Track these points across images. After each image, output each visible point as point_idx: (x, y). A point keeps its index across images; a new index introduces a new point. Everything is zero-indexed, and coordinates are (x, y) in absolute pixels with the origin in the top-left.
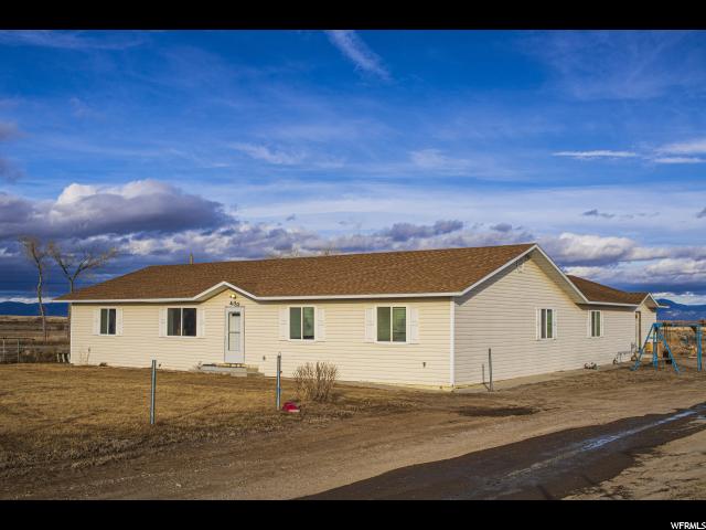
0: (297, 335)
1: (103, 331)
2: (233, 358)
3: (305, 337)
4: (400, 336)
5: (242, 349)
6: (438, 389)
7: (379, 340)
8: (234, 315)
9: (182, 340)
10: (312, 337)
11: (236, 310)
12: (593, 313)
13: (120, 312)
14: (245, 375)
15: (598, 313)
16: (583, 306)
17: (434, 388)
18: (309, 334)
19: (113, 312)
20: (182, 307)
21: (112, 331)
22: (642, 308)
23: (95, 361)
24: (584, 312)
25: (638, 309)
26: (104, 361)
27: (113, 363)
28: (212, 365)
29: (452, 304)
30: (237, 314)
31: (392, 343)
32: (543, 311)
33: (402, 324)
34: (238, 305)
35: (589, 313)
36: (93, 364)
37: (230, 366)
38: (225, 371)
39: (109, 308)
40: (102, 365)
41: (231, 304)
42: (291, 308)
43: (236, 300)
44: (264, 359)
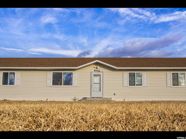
0: (133, 84)
7: (173, 85)
11: (98, 74)
20: (63, 72)
26: (5, 99)
39: (9, 72)
41: (95, 71)
42: (129, 73)
43: (98, 69)
44: (115, 94)
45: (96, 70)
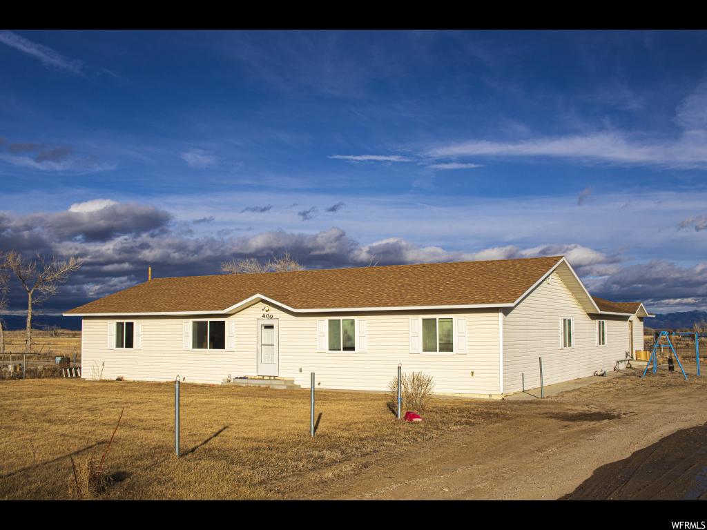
0: (336, 347)
1: (119, 344)
2: (267, 371)
3: (345, 349)
4: (447, 346)
5: (276, 361)
6: (487, 397)
7: (425, 350)
8: (267, 327)
9: (209, 353)
10: (353, 349)
11: (269, 323)
12: (599, 322)
13: (138, 325)
14: (284, 387)
15: (603, 323)
16: (593, 316)
17: (482, 397)
18: (349, 344)
19: (130, 326)
20: (209, 320)
21: (130, 344)
22: (633, 317)
23: (110, 375)
24: (594, 321)
25: (630, 319)
26: (120, 375)
27: (128, 377)
28: (244, 378)
29: (501, 314)
30: (272, 327)
31: (438, 353)
32: (565, 320)
33: (449, 334)
34: (271, 317)
35: (597, 321)
36: (107, 378)
37: (263, 378)
38: (263, 384)
39: (125, 321)
40: (119, 379)
41: (264, 316)
42: (329, 320)
43: (269, 313)
44: (301, 370)
45: (266, 313)
